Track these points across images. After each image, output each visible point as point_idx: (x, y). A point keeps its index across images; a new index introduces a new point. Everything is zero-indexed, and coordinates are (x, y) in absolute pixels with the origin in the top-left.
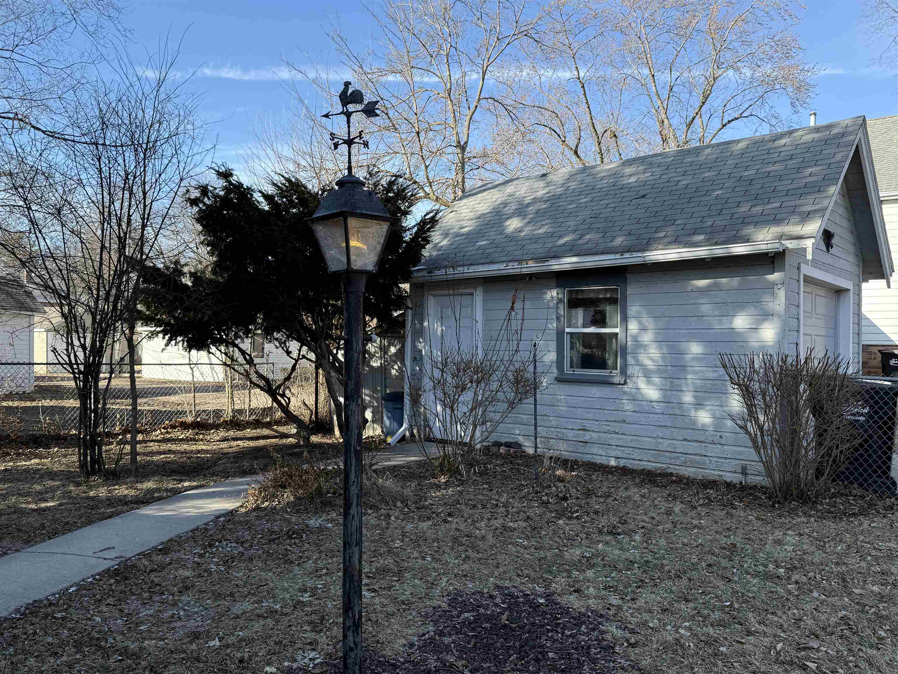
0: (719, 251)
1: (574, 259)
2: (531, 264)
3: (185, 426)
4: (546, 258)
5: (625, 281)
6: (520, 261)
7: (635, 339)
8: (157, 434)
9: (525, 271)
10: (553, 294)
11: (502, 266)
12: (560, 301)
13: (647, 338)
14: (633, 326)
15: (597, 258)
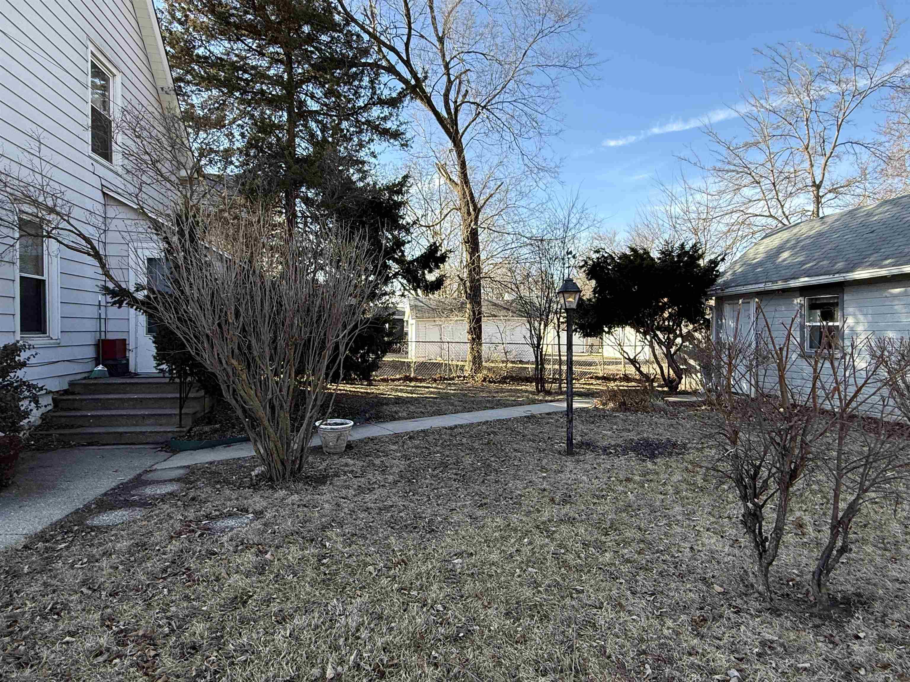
0: (895, 271)
1: (806, 279)
2: (780, 283)
3: (597, 378)
4: (786, 280)
5: (843, 292)
6: (773, 282)
7: (852, 330)
8: (582, 381)
9: (775, 288)
10: (798, 301)
11: (762, 285)
12: (802, 306)
13: (860, 328)
14: (850, 321)
15: (821, 277)
